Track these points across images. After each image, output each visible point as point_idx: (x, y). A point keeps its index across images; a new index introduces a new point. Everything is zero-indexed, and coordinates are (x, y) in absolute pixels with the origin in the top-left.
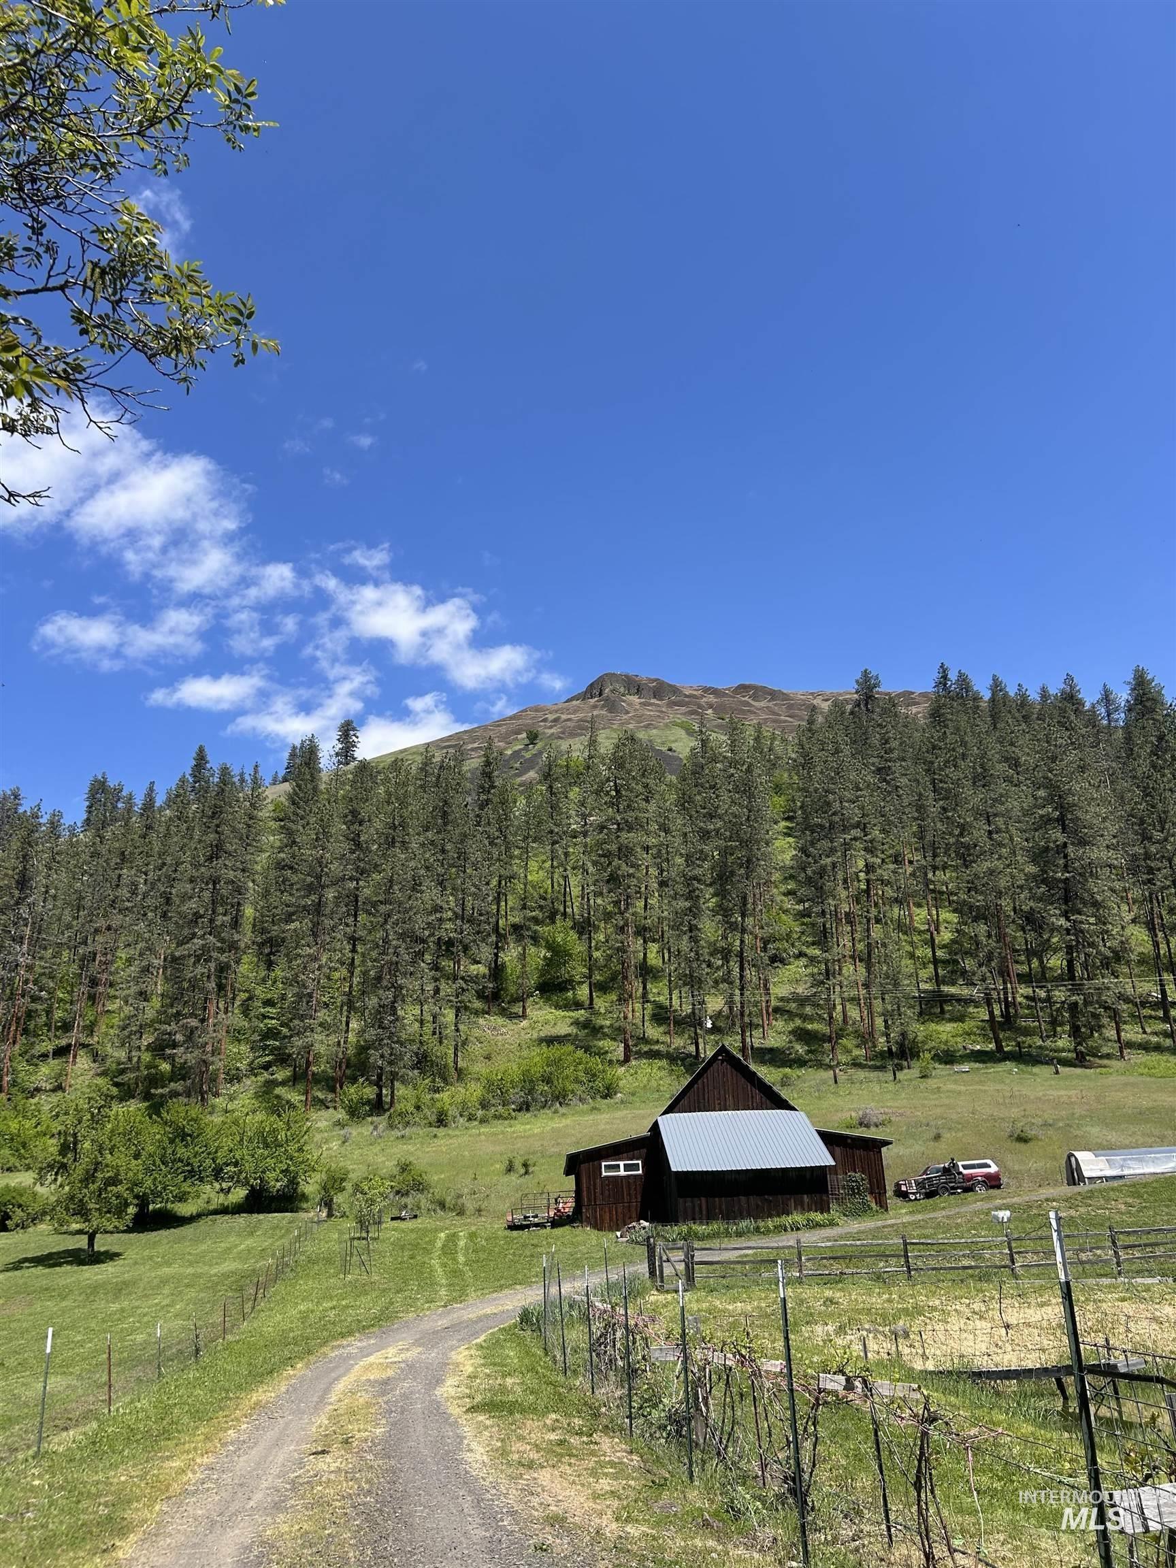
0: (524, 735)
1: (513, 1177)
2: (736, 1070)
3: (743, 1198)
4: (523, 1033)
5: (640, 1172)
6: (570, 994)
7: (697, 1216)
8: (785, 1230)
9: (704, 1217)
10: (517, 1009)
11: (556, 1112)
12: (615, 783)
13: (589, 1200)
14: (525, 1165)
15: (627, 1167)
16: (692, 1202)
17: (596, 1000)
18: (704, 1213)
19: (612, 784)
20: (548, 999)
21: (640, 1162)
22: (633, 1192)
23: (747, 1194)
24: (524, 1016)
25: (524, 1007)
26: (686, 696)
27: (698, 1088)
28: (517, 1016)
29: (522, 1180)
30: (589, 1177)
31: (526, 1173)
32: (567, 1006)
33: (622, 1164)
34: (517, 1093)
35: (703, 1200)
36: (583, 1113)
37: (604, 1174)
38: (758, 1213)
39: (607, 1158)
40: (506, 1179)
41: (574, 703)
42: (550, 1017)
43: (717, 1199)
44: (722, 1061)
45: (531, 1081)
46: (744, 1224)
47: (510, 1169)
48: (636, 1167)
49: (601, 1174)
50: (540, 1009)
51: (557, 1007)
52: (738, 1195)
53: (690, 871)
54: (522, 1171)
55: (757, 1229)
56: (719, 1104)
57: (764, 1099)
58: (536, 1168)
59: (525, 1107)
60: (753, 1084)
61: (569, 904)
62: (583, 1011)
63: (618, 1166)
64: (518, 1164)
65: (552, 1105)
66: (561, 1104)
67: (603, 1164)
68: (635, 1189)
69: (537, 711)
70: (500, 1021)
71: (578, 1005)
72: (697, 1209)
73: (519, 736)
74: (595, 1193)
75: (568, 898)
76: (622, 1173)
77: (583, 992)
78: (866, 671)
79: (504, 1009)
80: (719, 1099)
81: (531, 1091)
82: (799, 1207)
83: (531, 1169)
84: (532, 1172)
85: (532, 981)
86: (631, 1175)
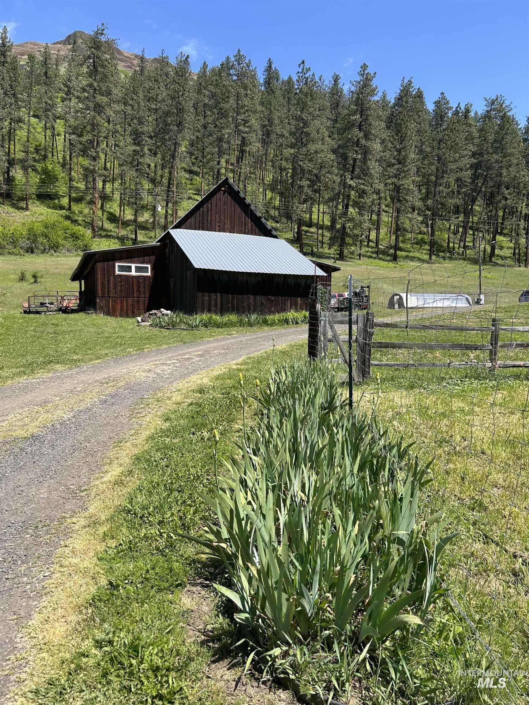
0: (26, 57)
1: (25, 284)
2: (234, 200)
3: (252, 297)
4: (26, 217)
5: (149, 274)
6: (56, 201)
7: (213, 308)
8: (288, 323)
9: (219, 310)
10: (23, 204)
11: (52, 255)
12: (94, 62)
13: (103, 292)
14: (35, 277)
15: (138, 269)
16: (209, 297)
17: (72, 206)
18: (219, 306)
19: (91, 61)
20: (43, 202)
21: (149, 266)
22: (142, 290)
23: (255, 293)
24: (27, 209)
25: (27, 204)
26: (125, 57)
27: (203, 211)
28: (22, 208)
29: (32, 286)
30: (104, 274)
31: (35, 282)
32: (54, 208)
33: (133, 266)
34: (25, 241)
35: (219, 295)
36: (70, 257)
37: (117, 272)
38: (262, 310)
39: (120, 259)
40: (19, 284)
41: (58, 45)
42: (43, 211)
43: (230, 296)
44: (225, 192)
45: (35, 235)
46: (253, 317)
47: (22, 278)
48: (145, 269)
49: (114, 272)
50: (37, 206)
51: (49, 207)
52: (247, 293)
53: (141, 128)
54: (33, 280)
55: (265, 322)
56: (219, 226)
57: (254, 227)
58: (42, 280)
59: (30, 251)
60: (246, 214)
61: (55, 154)
62: (64, 211)
63: (130, 267)
64: (29, 277)
65: (49, 251)
66: (55, 251)
67: (117, 264)
68: (144, 287)
69: (34, 45)
70: (11, 210)
71: (62, 208)
72: (213, 302)
73: (23, 57)
74: (109, 287)
75: (55, 151)
76: (133, 273)
77: (65, 201)
78: (228, 57)
79: (14, 204)
80: (219, 222)
81: (34, 241)
82: (294, 307)
83: (39, 280)
84: (40, 282)
85: (33, 190)
86: (141, 276)
